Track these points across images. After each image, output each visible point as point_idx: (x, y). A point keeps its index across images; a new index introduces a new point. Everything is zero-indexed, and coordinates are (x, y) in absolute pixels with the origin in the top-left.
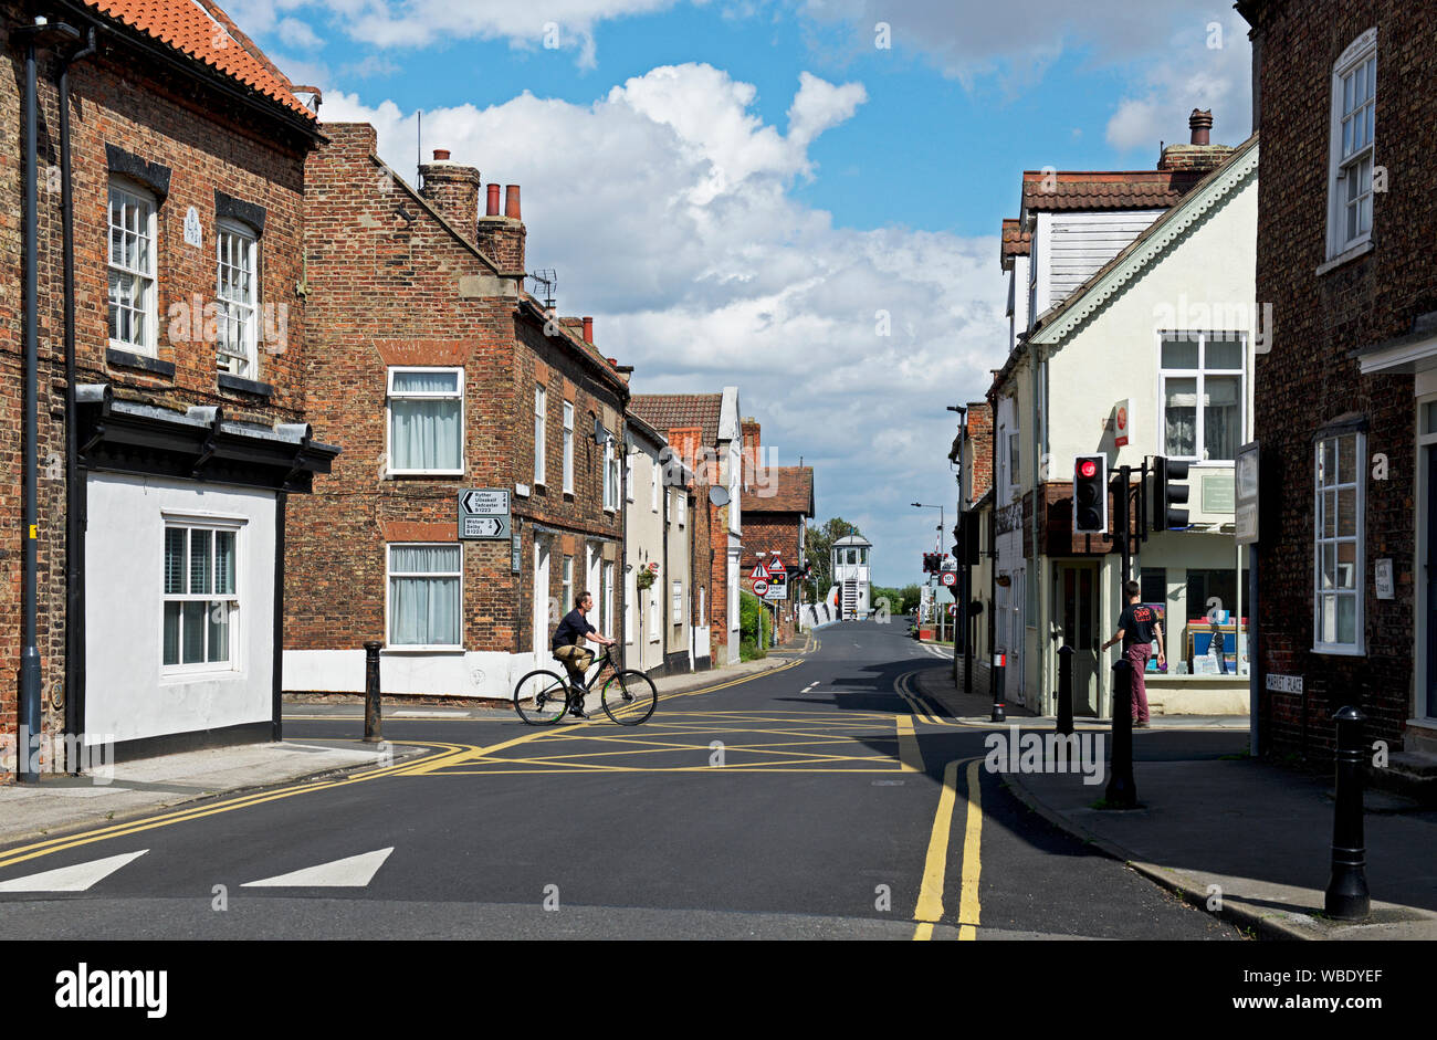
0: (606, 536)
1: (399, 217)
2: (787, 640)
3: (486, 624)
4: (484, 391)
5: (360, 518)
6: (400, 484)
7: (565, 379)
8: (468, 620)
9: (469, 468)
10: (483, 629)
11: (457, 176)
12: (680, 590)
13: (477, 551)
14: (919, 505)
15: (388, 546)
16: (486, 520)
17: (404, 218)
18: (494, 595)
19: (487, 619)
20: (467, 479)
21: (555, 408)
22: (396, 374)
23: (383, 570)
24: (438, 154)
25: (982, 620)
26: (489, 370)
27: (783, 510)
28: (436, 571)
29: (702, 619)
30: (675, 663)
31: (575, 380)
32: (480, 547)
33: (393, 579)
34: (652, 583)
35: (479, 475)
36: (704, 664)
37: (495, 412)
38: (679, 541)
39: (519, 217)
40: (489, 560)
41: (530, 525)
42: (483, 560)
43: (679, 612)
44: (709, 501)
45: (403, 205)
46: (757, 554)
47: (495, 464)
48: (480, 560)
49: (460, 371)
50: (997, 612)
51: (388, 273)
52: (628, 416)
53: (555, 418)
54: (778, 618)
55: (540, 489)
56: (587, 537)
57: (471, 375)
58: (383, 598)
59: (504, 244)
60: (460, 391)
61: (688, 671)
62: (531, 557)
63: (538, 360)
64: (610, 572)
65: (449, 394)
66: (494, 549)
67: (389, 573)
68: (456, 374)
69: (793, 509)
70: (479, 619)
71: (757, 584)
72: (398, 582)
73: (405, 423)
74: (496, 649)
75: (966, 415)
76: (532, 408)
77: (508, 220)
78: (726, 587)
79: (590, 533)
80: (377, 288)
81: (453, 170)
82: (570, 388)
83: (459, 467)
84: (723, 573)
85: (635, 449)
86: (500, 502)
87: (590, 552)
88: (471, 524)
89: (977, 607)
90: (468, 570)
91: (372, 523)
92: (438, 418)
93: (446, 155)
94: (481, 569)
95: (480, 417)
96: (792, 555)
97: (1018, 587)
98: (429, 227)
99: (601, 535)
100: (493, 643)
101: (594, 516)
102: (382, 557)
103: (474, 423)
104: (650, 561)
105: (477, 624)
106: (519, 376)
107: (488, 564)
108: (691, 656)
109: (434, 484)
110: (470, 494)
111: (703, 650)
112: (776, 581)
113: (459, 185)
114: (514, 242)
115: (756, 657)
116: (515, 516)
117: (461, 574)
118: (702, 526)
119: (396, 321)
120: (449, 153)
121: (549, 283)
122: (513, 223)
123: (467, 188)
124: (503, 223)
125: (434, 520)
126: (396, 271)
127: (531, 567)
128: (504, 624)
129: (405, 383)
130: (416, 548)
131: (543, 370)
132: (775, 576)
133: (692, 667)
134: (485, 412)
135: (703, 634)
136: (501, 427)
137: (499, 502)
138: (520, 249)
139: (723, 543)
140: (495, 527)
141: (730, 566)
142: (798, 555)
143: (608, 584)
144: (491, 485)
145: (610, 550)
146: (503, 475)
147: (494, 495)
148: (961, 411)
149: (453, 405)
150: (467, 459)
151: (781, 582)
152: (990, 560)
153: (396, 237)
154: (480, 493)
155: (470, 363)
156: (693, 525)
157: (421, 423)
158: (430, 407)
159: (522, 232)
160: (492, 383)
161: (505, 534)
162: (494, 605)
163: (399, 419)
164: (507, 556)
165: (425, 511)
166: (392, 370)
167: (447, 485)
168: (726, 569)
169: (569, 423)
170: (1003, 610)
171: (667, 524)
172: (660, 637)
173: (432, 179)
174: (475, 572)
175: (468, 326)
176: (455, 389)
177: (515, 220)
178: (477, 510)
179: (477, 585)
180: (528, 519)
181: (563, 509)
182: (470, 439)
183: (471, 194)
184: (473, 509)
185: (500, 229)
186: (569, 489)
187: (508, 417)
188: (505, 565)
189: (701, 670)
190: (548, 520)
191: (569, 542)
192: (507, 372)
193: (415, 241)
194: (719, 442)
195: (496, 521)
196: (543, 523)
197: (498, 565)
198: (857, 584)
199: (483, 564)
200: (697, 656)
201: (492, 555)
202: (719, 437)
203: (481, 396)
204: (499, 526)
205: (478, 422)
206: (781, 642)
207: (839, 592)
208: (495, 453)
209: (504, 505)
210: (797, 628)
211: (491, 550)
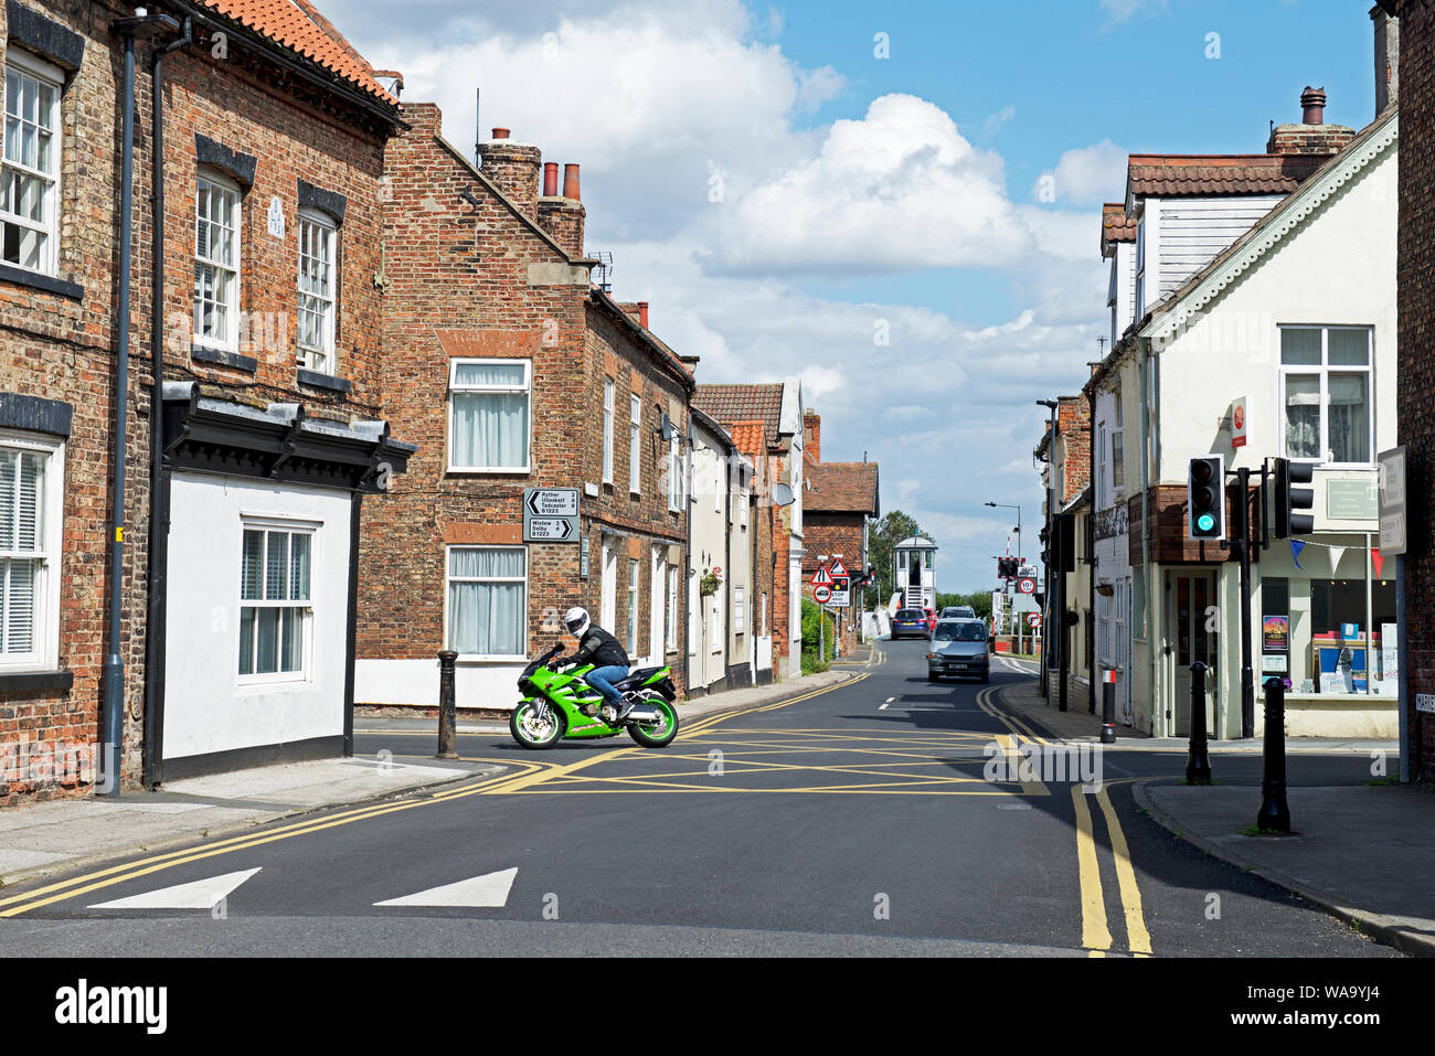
0: (670, 538)
1: (465, 202)
2: (850, 652)
3: (553, 633)
4: (553, 384)
5: (418, 519)
6: (461, 482)
7: (633, 370)
8: (532, 629)
9: (535, 466)
10: (548, 638)
11: (517, 156)
12: (741, 597)
13: (543, 553)
14: (994, 505)
15: (448, 549)
16: (554, 522)
17: (470, 202)
18: (560, 602)
20: (534, 478)
21: (623, 401)
22: (458, 365)
23: (442, 574)
24: (496, 133)
25: (1078, 634)
26: (558, 362)
27: (845, 508)
28: (499, 576)
29: (764, 629)
30: (737, 676)
31: (643, 370)
32: (547, 550)
33: (453, 584)
34: (716, 588)
35: (546, 473)
36: (766, 677)
37: (564, 407)
38: (741, 542)
39: (578, 198)
40: (557, 564)
41: (598, 526)
42: (550, 564)
43: (741, 622)
44: (771, 500)
45: (469, 188)
46: (820, 557)
47: (564, 462)
48: (546, 564)
49: (528, 363)
50: (1097, 623)
51: (452, 259)
52: (693, 409)
53: (623, 414)
54: (840, 627)
55: (608, 488)
56: (653, 539)
57: (538, 368)
58: (442, 605)
59: (562, 226)
60: (527, 384)
61: (750, 685)
62: (598, 562)
63: (609, 352)
64: (674, 577)
65: (515, 387)
66: (562, 553)
67: (448, 577)
68: (523, 365)
69: (857, 508)
70: (544, 628)
71: (819, 590)
72: (458, 587)
73: (467, 419)
75: (1057, 410)
76: (601, 402)
77: (567, 200)
78: (787, 594)
79: (655, 535)
80: (440, 275)
81: (514, 149)
82: (638, 380)
83: (524, 464)
84: (785, 578)
85: (700, 444)
86: (568, 502)
87: (655, 555)
88: (537, 526)
89: (1073, 619)
90: (534, 575)
91: (431, 524)
92: (503, 413)
93: (506, 133)
94: (548, 573)
95: (548, 412)
96: (855, 558)
97: (1121, 598)
98: (497, 211)
99: (666, 537)
101: (659, 517)
102: (441, 561)
103: (542, 417)
104: (713, 565)
105: (543, 633)
106: (589, 369)
107: (555, 568)
108: (752, 668)
109: (498, 482)
110: (537, 494)
111: (765, 662)
112: (837, 587)
113: (519, 166)
114: (573, 225)
115: (817, 670)
116: (583, 516)
117: (525, 579)
118: (764, 526)
119: (460, 310)
120: (508, 132)
121: (604, 266)
122: (572, 204)
123: (528, 169)
124: (561, 204)
125: (499, 521)
126: (460, 258)
127: (599, 572)
129: (468, 375)
130: (477, 551)
131: (613, 361)
132: (837, 582)
133: (754, 681)
134: (554, 407)
135: (765, 643)
136: (570, 422)
137: (568, 504)
138: (578, 231)
139: (785, 546)
140: (563, 529)
141: (792, 570)
142: (862, 558)
143: (671, 590)
144: (558, 484)
145: (674, 553)
146: (572, 474)
147: (562, 495)
148: (1052, 405)
149: (520, 398)
150: (533, 456)
151: (844, 588)
152: (1089, 566)
153: (461, 221)
154: (547, 493)
155: (539, 355)
156: (755, 526)
157: (485, 418)
158: (494, 401)
159: (581, 213)
160: (561, 372)
161: (573, 537)
163: (462, 414)
164: (575, 560)
165: (488, 511)
166: (454, 362)
167: (512, 484)
168: (788, 573)
169: (636, 418)
170: (1104, 623)
171: (729, 525)
172: (722, 648)
173: (490, 159)
174: (541, 577)
175: (536, 315)
176: (521, 382)
177: (574, 201)
178: (543, 511)
179: (543, 591)
180: (597, 520)
181: (629, 510)
182: (537, 435)
183: (533, 175)
184: (540, 510)
185: (558, 210)
186: (635, 488)
187: (578, 412)
188: (573, 570)
189: (763, 684)
190: (615, 521)
191: (635, 544)
192: (577, 364)
193: (481, 226)
194: (780, 436)
195: (564, 522)
196: (610, 524)
197: (565, 570)
198: (922, 591)
199: (549, 569)
200: (759, 669)
201: (560, 560)
202: (781, 431)
203: (549, 390)
204: (567, 529)
205: (545, 418)
206: (843, 654)
207: (902, 599)
208: (564, 451)
209: (573, 506)
210: (859, 639)
211: (558, 554)
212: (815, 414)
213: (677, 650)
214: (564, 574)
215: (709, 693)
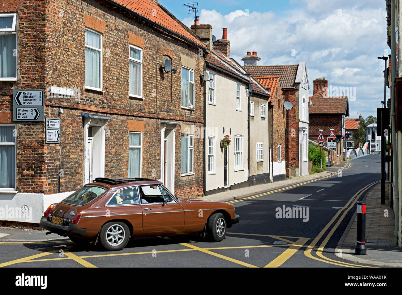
2: (338, 164)
3: (29, 175)
4: (28, 28)
7: (130, 33)
8: (19, 173)
9: (20, 77)
10: (27, 179)
13: (25, 128)
16: (30, 109)
18: (34, 157)
19: (31, 172)
20: (19, 83)
26: (32, 15)
27: (335, 113)
30: (258, 180)
32: (26, 126)
34: (228, 144)
35: (26, 81)
36: (281, 177)
37: (35, 41)
38: (262, 124)
40: (32, 135)
41: (75, 113)
42: (28, 135)
44: (284, 107)
46: (320, 130)
47: (35, 74)
48: (27, 135)
52: (208, 63)
54: (333, 155)
55: (93, 93)
56: (160, 121)
57: (21, 18)
60: (14, 28)
61: (268, 182)
63: (90, 15)
64: (191, 140)
66: (35, 128)
69: (339, 113)
70: (25, 172)
71: (320, 142)
74: (35, 192)
82: (139, 39)
83: (14, 76)
86: (38, 98)
87: (163, 129)
90: (19, 141)
94: (27, 140)
95: (26, 44)
100: (34, 188)
103: (23, 48)
104: (234, 133)
105: (24, 176)
107: (31, 137)
108: (271, 175)
110: (20, 93)
112: (332, 141)
115: (319, 171)
116: (50, 107)
117: (15, 143)
125: (1, 109)
127: (79, 139)
128: (40, 176)
131: (98, 22)
132: (332, 139)
133: (272, 180)
134: (29, 41)
135: (280, 164)
139: (297, 126)
140: (35, 114)
141: (300, 135)
142: (341, 130)
143: (188, 146)
144: (32, 88)
147: (34, 93)
150: (19, 71)
151: (334, 141)
154: (26, 92)
155: (21, 10)
156: (272, 117)
161: (41, 118)
162: (34, 164)
164: (42, 132)
167: (7, 88)
168: (298, 136)
169: (136, 58)
172: (245, 168)
174: (24, 142)
178: (23, 103)
179: (25, 151)
180: (73, 109)
181: (128, 106)
182: (20, 58)
186: (136, 94)
188: (41, 138)
189: (278, 181)
191: (137, 124)
194: (295, 84)
195: (35, 110)
197: (37, 138)
198: (376, 141)
199: (28, 138)
200: (274, 175)
201: (34, 132)
202: (296, 82)
203: (27, 32)
204: (37, 114)
205: (25, 48)
206: (334, 165)
207: (369, 144)
208: (35, 67)
209: (40, 100)
210: (344, 159)
211: (33, 129)
212: (326, 80)
213: (194, 174)
214: (36, 141)
215: (230, 190)
